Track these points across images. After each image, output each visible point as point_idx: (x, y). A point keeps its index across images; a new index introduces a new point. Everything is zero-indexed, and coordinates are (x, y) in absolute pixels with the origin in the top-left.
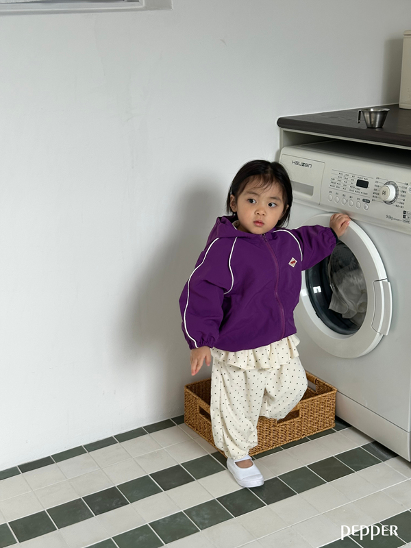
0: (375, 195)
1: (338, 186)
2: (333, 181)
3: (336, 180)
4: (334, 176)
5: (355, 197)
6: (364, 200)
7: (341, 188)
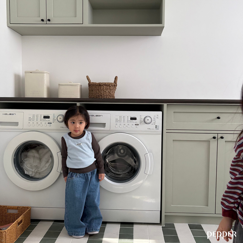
0: (54, 120)
1: (33, 120)
2: (29, 118)
3: (32, 118)
4: (30, 117)
5: (43, 123)
6: (48, 123)
7: (35, 120)
